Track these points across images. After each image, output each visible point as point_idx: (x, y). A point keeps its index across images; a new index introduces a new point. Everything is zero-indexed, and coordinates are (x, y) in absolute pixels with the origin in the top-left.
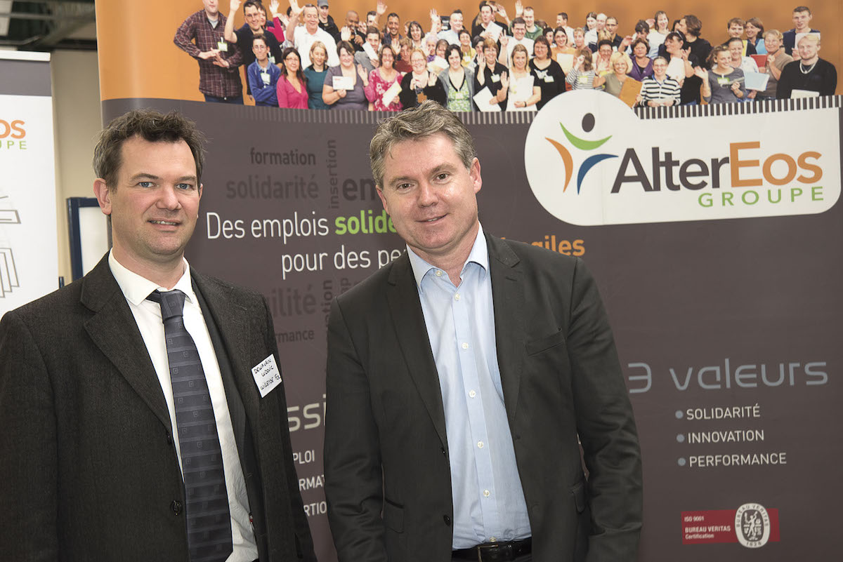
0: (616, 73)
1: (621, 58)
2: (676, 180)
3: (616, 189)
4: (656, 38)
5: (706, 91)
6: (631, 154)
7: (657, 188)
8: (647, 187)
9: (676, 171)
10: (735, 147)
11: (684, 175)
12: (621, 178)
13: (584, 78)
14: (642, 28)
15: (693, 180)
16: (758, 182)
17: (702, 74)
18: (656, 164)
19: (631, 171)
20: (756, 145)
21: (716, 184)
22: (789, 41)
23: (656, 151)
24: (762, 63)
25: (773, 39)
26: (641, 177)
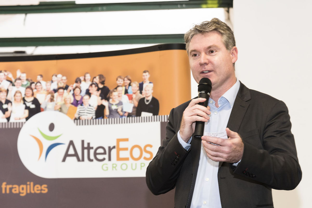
0: (65, 103)
1: (68, 96)
2: (92, 157)
3: (64, 160)
4: (85, 86)
5: (107, 112)
6: (71, 143)
7: (83, 160)
8: (79, 160)
9: (92, 152)
10: (119, 141)
11: (95, 154)
12: (67, 155)
13: (51, 105)
14: (78, 81)
15: (100, 157)
16: (127, 159)
17: (105, 103)
18: (83, 148)
19: (71, 151)
20: (127, 140)
21: (110, 159)
22: (141, 87)
23: (83, 142)
24: (131, 98)
25: (135, 86)
26: (76, 155)
